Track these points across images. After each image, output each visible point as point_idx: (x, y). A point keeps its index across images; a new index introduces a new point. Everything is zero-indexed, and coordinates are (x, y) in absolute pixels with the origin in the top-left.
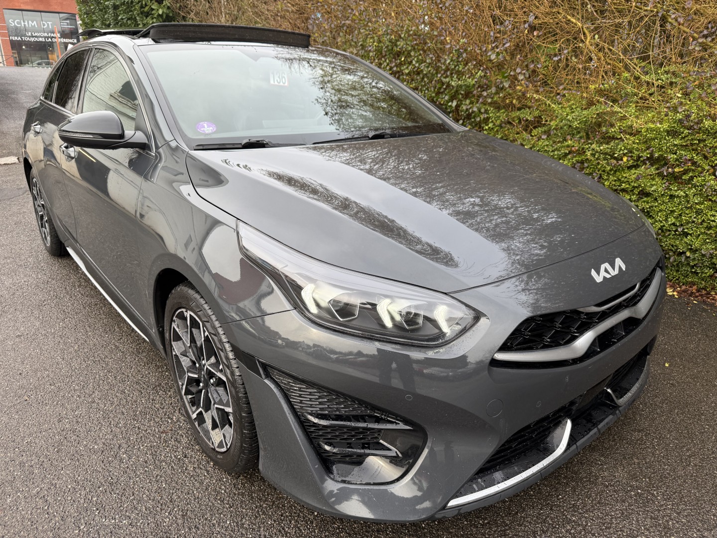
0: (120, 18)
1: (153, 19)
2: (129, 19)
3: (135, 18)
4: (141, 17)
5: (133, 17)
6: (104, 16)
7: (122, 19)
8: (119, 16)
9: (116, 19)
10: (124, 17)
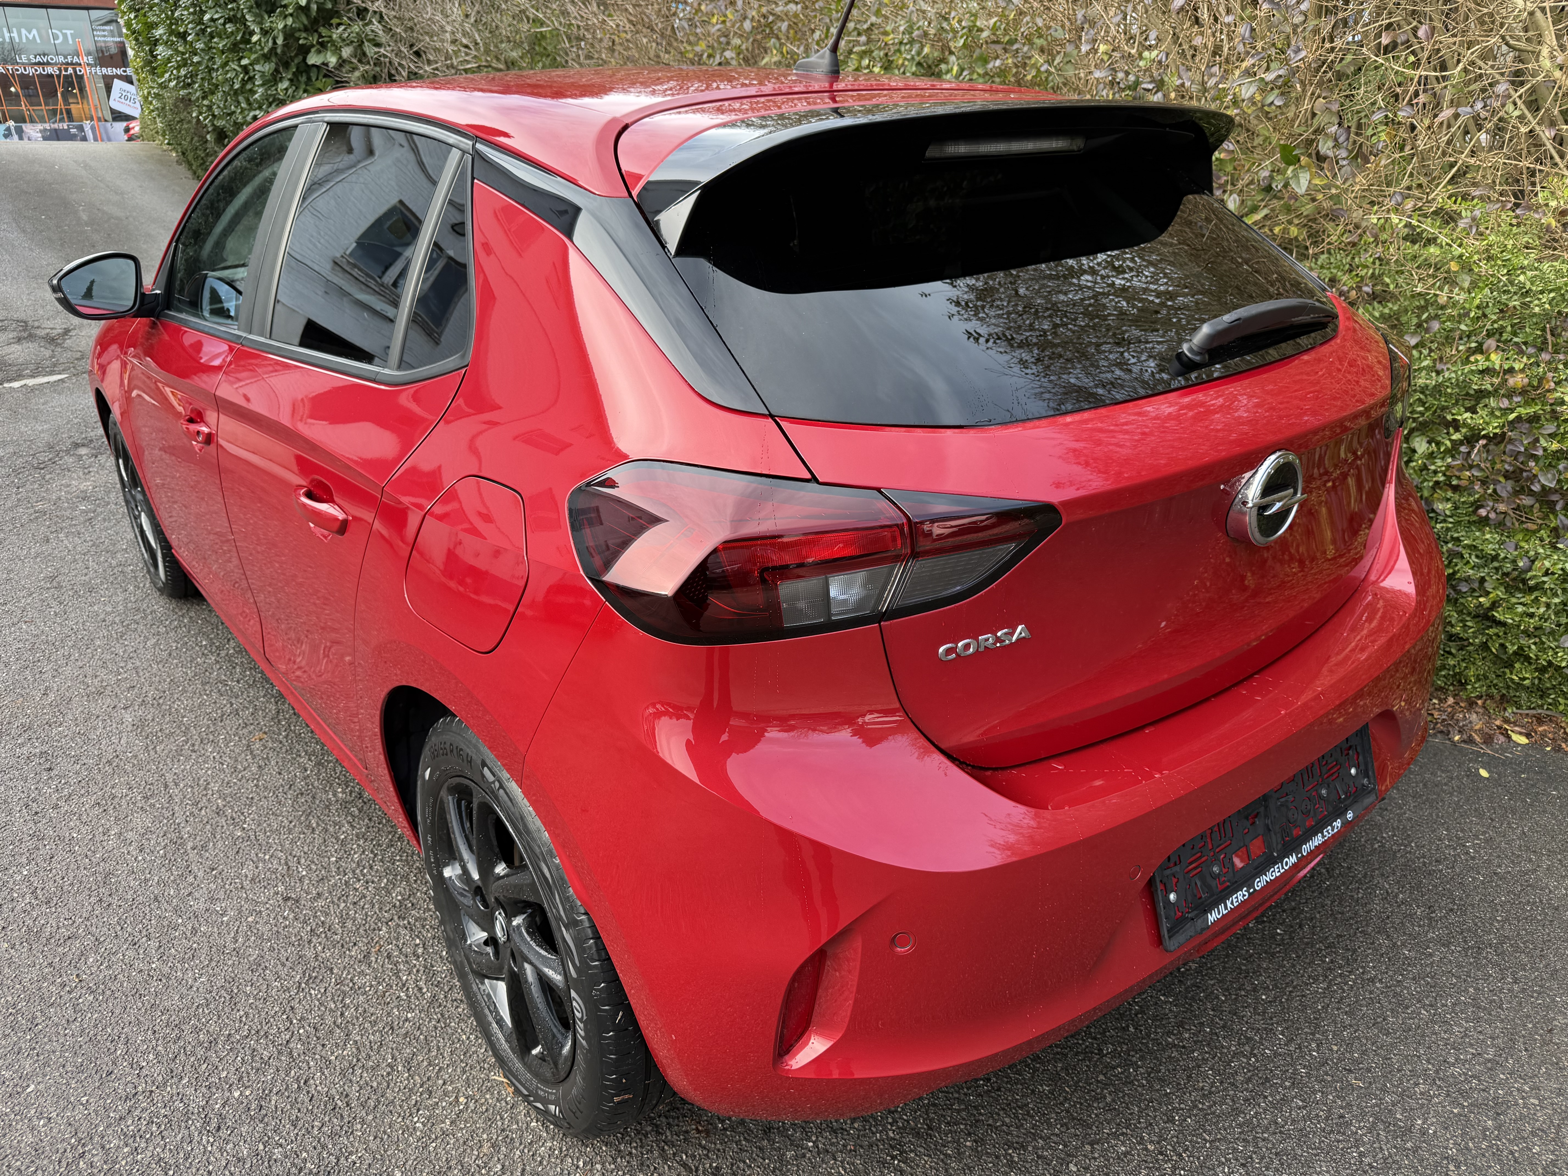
0: (207, 17)
1: (286, 17)
2: (229, 20)
3: (243, 16)
4: (256, 15)
5: (239, 16)
6: (173, 14)
7: (212, 20)
8: (205, 12)
9: (200, 22)
10: (216, 16)
